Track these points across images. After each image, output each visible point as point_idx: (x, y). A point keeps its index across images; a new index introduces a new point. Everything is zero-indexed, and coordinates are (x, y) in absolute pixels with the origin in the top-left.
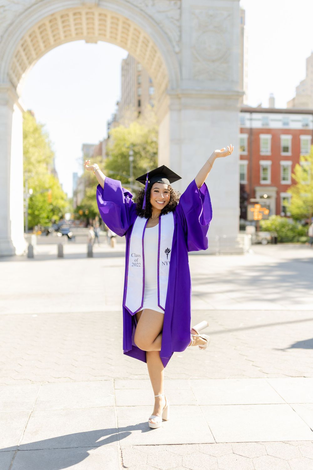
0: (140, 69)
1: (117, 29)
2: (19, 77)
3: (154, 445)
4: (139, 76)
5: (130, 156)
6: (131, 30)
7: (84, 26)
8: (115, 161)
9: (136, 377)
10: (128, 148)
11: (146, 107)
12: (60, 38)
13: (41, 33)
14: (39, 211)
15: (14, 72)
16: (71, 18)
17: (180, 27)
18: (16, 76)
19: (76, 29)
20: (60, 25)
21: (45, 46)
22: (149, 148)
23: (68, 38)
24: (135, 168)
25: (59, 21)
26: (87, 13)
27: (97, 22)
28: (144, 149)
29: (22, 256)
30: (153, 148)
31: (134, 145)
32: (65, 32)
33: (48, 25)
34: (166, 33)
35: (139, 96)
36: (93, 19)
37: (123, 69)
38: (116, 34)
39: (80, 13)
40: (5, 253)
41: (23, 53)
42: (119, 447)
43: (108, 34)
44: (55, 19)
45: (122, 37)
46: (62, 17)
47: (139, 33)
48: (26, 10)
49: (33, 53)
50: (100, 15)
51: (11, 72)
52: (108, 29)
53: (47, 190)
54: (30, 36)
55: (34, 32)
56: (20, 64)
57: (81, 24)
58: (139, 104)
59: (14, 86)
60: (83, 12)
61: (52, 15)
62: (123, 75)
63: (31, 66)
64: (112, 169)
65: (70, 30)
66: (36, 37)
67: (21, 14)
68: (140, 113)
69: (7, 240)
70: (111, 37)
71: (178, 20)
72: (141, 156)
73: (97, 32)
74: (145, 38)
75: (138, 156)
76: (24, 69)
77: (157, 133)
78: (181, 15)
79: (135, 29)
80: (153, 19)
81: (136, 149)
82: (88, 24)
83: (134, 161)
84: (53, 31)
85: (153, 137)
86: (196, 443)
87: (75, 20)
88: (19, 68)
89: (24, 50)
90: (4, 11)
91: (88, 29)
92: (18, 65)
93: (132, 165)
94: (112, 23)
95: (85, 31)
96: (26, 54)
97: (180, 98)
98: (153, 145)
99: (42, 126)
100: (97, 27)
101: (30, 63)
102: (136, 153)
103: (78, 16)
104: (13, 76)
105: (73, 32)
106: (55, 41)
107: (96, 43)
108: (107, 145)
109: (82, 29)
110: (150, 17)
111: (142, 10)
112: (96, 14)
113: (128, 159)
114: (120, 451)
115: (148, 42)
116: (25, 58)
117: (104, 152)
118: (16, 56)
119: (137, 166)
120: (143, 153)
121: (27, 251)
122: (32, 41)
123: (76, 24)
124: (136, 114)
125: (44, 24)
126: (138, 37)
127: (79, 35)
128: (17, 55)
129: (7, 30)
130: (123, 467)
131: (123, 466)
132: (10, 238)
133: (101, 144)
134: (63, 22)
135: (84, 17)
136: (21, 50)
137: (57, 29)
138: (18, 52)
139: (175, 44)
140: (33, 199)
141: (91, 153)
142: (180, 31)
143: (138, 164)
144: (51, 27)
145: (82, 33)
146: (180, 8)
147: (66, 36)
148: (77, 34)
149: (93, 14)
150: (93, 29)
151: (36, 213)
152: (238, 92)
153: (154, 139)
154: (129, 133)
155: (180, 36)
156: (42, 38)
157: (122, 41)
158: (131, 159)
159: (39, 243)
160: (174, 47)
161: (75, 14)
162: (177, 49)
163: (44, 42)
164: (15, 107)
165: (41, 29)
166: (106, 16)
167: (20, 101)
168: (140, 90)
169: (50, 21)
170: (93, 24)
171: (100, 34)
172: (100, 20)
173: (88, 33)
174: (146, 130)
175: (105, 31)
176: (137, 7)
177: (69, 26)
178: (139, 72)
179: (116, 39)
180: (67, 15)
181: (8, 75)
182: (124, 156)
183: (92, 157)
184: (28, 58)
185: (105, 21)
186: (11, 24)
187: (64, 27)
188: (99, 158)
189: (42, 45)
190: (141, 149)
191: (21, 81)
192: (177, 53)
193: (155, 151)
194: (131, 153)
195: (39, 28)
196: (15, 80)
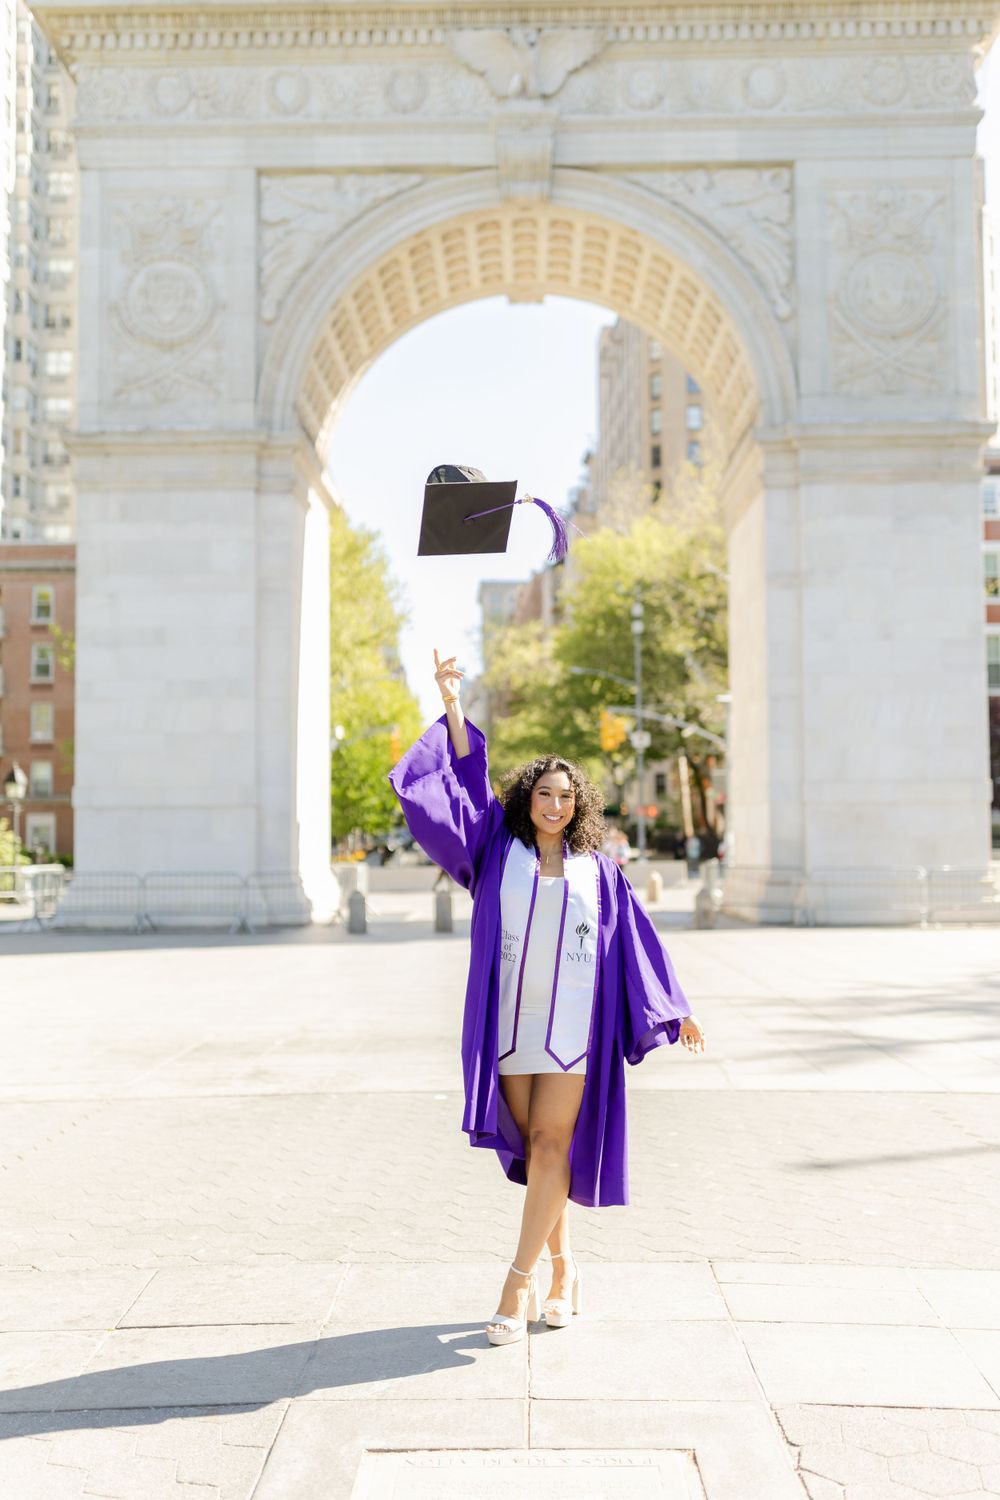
0: (656, 354)
1: (601, 261)
2: (322, 411)
3: (852, 1406)
4: (653, 375)
5: (633, 618)
6: (645, 259)
7: (508, 257)
8: (590, 636)
9: (764, 1257)
10: (627, 595)
11: (679, 470)
12: (436, 295)
13: (385, 285)
14: (358, 788)
15: (310, 398)
16: (472, 238)
17: (792, 245)
18: (315, 408)
19: (483, 268)
20: (439, 259)
21: (395, 321)
22: (691, 594)
23: (460, 293)
24: (648, 653)
25: (438, 247)
26: (516, 223)
27: (543, 244)
28: (678, 596)
29: (331, 925)
30: (706, 594)
31: (645, 586)
32: (451, 277)
33: (406, 261)
34: (749, 265)
35: (655, 434)
36: (533, 237)
37: (604, 356)
38: (600, 274)
39: (496, 224)
40: (283, 919)
41: (335, 345)
42: (768, 1406)
43: (575, 276)
44: (427, 245)
45: (617, 281)
46: (445, 237)
47: (670, 268)
48: (347, 226)
49: (363, 340)
50: (554, 223)
51: (303, 399)
52: (576, 263)
53: (386, 725)
54: (356, 296)
55: (367, 284)
56: (327, 376)
57: (498, 252)
58: (656, 459)
59: (311, 439)
60: (506, 221)
61: (419, 234)
62: (605, 375)
63: (356, 378)
64: (578, 661)
65: (466, 272)
66: (371, 297)
67: (333, 238)
68: (658, 485)
69: (289, 879)
70: (584, 282)
71: (782, 225)
72: (668, 619)
73: (542, 271)
74: (684, 280)
75: (659, 619)
76: (336, 389)
77: (719, 547)
78: (792, 209)
79: (656, 258)
80: (710, 227)
81: (652, 598)
82: (516, 251)
83: (645, 635)
84: (417, 279)
85: (705, 561)
86: (956, 1406)
87: (481, 242)
88: (323, 386)
89: (339, 335)
90: (288, 233)
91: (517, 263)
92: (319, 376)
93: (639, 646)
94: (588, 244)
95: (508, 271)
96: (343, 347)
97: (795, 452)
98: (706, 584)
99: (371, 537)
100: (542, 257)
101: (353, 370)
102: (651, 610)
103: (490, 232)
104: (308, 408)
105: (476, 276)
106: (423, 303)
107: (539, 300)
108: (557, 584)
109: (499, 265)
110: (702, 221)
111: (675, 203)
112: (544, 222)
113: (628, 628)
114: (772, 1414)
115: (696, 292)
116: (339, 356)
117: (547, 605)
118: (317, 355)
119: (658, 652)
120: (673, 611)
121: (345, 913)
122: (360, 308)
123: (482, 255)
124: (648, 490)
125: (396, 262)
126: (666, 280)
127: (491, 283)
128: (321, 351)
129: (293, 284)
130: (788, 1445)
131: (788, 1442)
132: (297, 873)
133: (537, 580)
134: (448, 251)
135: (507, 234)
136: (331, 334)
137: (432, 270)
138: (324, 342)
139: (776, 293)
140: (344, 752)
141: (507, 607)
142: (793, 257)
143: (659, 644)
144: (415, 266)
145: (500, 277)
146: (790, 190)
147: (453, 289)
148: (485, 280)
149: (534, 223)
150: (533, 263)
151: (352, 794)
152: (975, 425)
153: (710, 567)
154: (631, 551)
155: (793, 272)
156: (389, 298)
157: (614, 293)
158: (637, 627)
159: (374, 889)
160: (773, 303)
161: (481, 227)
162: (784, 309)
163: (392, 309)
164: (313, 496)
165: (388, 275)
166: (570, 225)
167: (325, 478)
168: (657, 416)
169: (413, 252)
170: (534, 250)
171: (551, 277)
172: (554, 238)
173: (517, 276)
174: (681, 540)
175: (567, 266)
176: (661, 195)
177: (464, 259)
178: (654, 362)
179: (598, 287)
180: (461, 232)
181: (296, 407)
182: (613, 619)
183: (511, 620)
184: (347, 358)
185: (568, 239)
186: (305, 269)
187: (449, 264)
188: (535, 628)
189: (386, 317)
190: (668, 599)
191: (327, 422)
192: (782, 321)
193: (712, 601)
194: (638, 610)
195: (382, 272)
196: (312, 419)
